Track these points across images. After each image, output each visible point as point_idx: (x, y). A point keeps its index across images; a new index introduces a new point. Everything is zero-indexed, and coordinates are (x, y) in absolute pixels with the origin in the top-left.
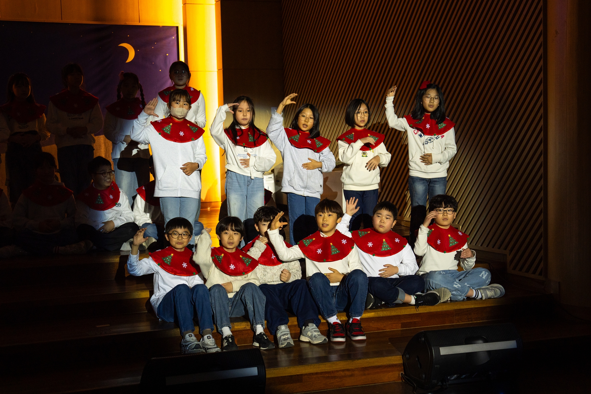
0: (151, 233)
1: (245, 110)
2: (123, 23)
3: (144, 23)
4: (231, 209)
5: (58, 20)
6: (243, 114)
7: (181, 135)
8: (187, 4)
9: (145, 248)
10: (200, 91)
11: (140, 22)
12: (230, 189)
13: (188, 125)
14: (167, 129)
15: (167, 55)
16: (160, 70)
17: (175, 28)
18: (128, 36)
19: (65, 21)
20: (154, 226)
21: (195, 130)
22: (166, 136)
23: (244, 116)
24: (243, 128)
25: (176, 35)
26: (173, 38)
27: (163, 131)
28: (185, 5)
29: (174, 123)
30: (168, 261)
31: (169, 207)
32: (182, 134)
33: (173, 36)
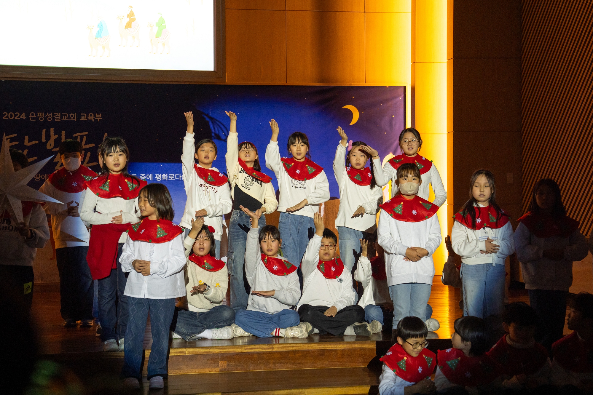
0: (375, 317)
1: (482, 185)
2: (348, 84)
3: (370, 83)
4: (467, 297)
5: (283, 83)
6: (480, 190)
7: (413, 214)
8: (417, 62)
9: (370, 333)
10: (432, 161)
11: (365, 83)
12: (466, 274)
13: (421, 202)
14: (399, 209)
15: (393, 116)
16: (385, 133)
17: (403, 89)
18: (353, 97)
19: (290, 83)
20: (379, 309)
21: (428, 207)
22: (397, 217)
23: (481, 191)
24: (481, 205)
25: (403, 96)
26: (400, 98)
27: (394, 212)
28: (414, 63)
29: (405, 202)
30: (403, 367)
31: (399, 293)
32: (414, 212)
33: (400, 96)
